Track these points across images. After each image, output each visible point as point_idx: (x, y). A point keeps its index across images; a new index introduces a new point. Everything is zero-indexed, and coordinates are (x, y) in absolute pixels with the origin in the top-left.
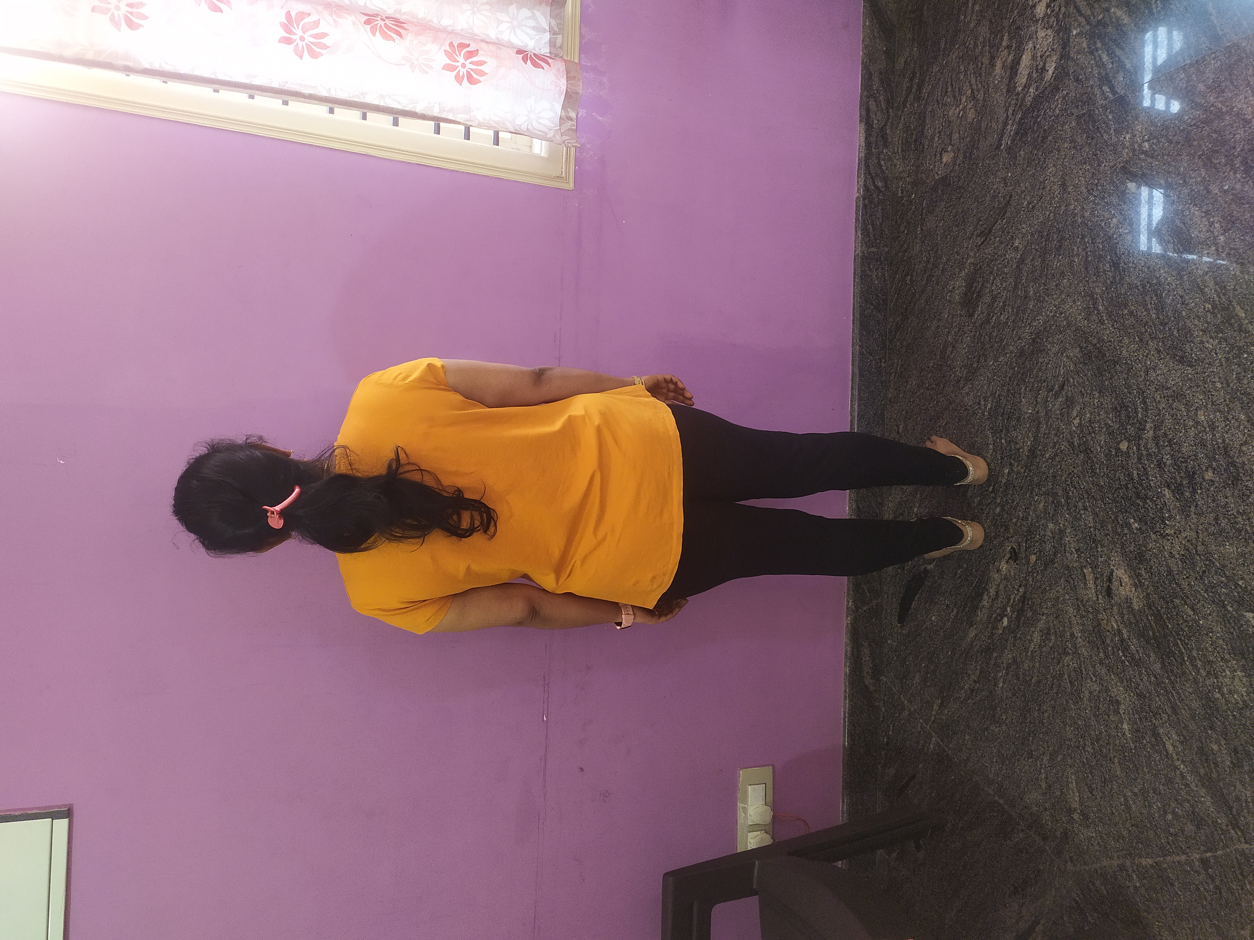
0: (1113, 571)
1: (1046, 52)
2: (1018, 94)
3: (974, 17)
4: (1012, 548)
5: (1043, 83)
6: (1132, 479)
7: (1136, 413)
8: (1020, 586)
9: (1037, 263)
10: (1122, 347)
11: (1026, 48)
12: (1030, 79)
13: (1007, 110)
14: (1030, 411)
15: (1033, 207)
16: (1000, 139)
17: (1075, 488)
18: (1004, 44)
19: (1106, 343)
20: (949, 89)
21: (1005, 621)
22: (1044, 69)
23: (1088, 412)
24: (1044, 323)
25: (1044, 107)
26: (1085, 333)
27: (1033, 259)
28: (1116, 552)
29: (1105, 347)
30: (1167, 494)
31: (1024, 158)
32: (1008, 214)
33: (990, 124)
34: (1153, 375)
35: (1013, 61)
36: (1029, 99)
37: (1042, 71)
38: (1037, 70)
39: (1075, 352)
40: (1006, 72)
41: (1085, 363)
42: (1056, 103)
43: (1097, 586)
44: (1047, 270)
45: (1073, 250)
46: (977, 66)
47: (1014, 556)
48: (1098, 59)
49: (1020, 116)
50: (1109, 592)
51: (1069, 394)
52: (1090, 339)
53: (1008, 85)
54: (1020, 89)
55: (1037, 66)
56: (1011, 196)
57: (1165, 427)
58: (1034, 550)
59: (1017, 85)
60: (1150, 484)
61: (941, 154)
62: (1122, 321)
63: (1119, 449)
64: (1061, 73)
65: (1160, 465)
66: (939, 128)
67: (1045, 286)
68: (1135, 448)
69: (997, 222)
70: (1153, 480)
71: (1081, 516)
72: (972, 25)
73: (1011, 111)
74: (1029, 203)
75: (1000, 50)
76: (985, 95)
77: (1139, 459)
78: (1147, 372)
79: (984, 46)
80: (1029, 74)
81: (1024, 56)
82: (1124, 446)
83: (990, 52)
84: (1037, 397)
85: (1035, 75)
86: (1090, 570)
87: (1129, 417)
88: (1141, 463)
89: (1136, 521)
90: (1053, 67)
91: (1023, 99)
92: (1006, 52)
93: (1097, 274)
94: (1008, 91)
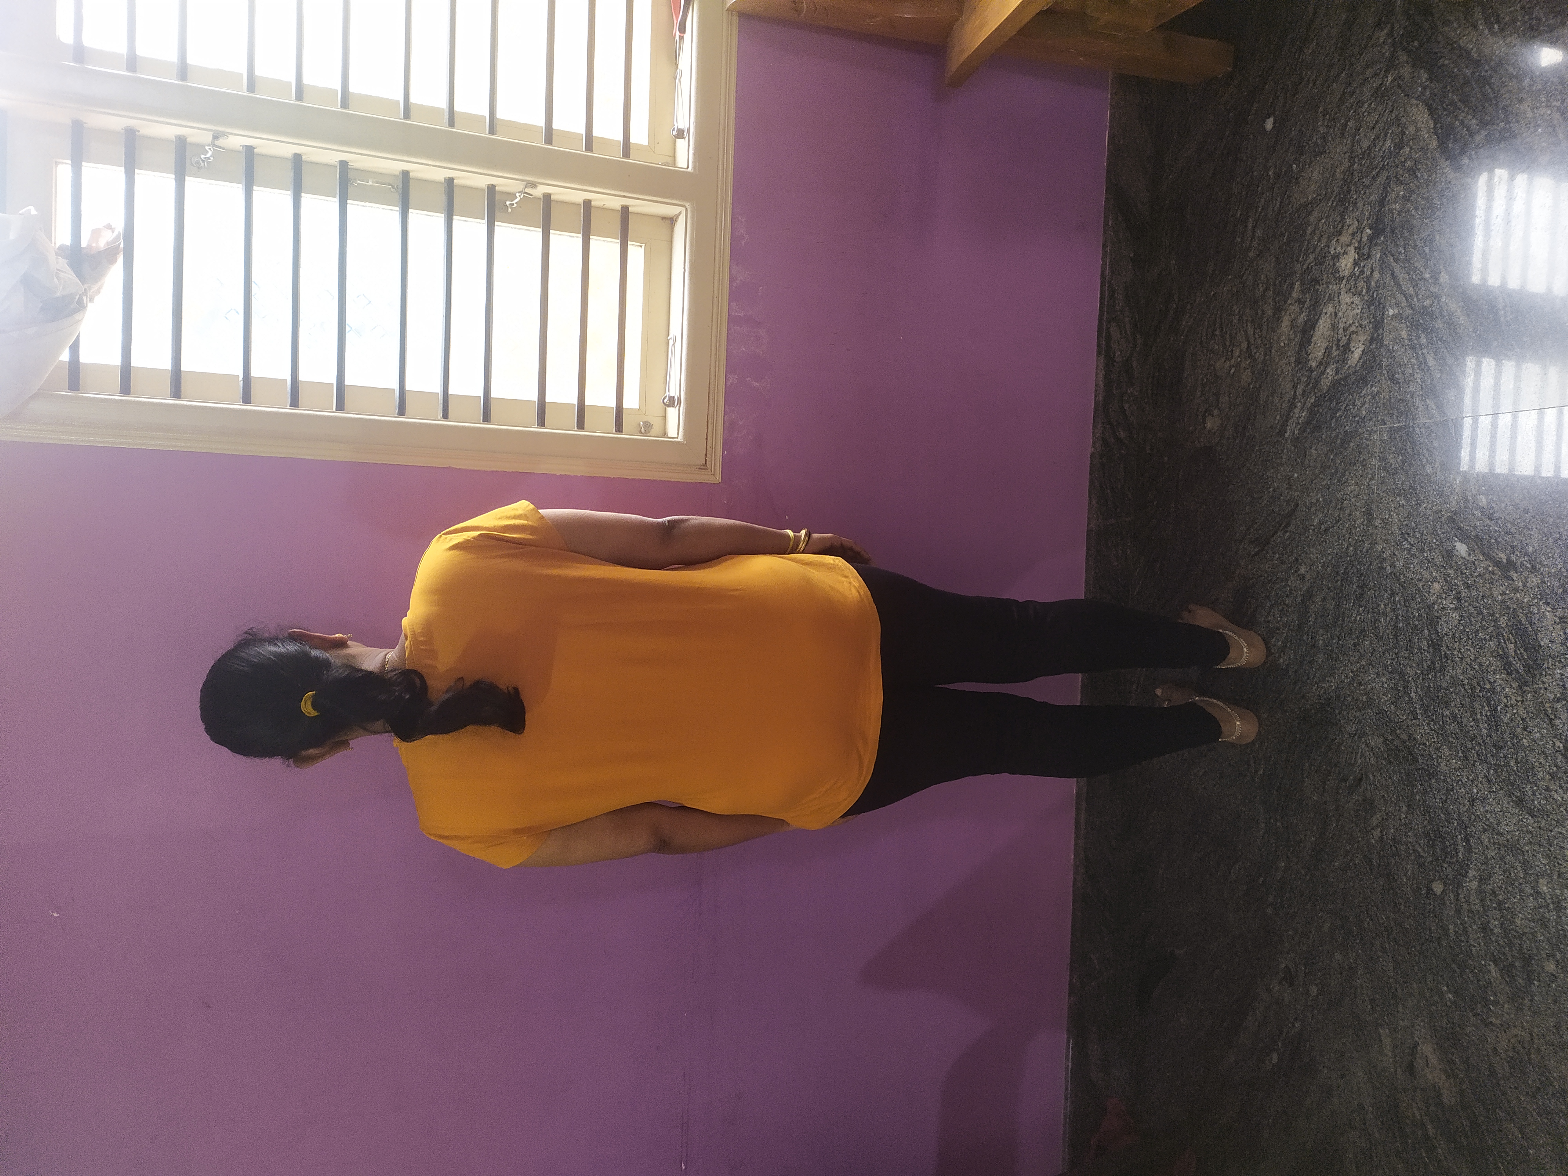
0: (1416, 1045)
1: (1350, 325)
2: (1311, 370)
3: (1255, 244)
4: (1287, 967)
5: (1347, 367)
6: (1447, 934)
7: (1456, 850)
8: (1296, 1019)
9: (1331, 605)
10: (1441, 757)
11: (1324, 311)
12: (1328, 355)
13: (1295, 387)
14: (1315, 798)
15: (1327, 530)
16: (1284, 425)
17: (1372, 919)
18: (1295, 295)
19: (1420, 745)
20: (1217, 333)
21: (1275, 1058)
22: (1346, 349)
23: (1391, 826)
24: (1337, 688)
25: (1345, 400)
26: (1391, 721)
27: (1324, 599)
28: (1422, 1021)
29: (1417, 748)
30: (1493, 970)
31: (1316, 460)
32: (1292, 528)
33: (1271, 398)
34: (1480, 809)
35: (1306, 323)
36: (1326, 383)
37: (1345, 350)
38: (1338, 345)
39: (1376, 741)
40: (1295, 332)
41: (1390, 762)
42: (1362, 400)
43: (1395, 1055)
44: (1343, 620)
45: (1379, 605)
46: (1257, 314)
47: (1289, 978)
48: (1421, 359)
49: (1312, 401)
50: (1411, 1068)
51: (1368, 795)
52: (1398, 732)
53: (1299, 352)
54: (1314, 364)
55: (1339, 340)
56: (1297, 505)
57: (1494, 883)
58: (1315, 980)
59: (1310, 357)
60: (1471, 950)
61: (1204, 415)
62: (1441, 723)
63: (1432, 890)
64: (1371, 361)
65: (1485, 929)
66: (1203, 380)
67: (1340, 640)
68: (1452, 896)
69: (1276, 532)
70: (1474, 946)
71: (1378, 957)
72: (1251, 254)
73: (1300, 391)
74: (1321, 522)
75: (1289, 302)
76: (1265, 355)
77: (1458, 911)
78: (1473, 801)
79: (1266, 289)
80: (1327, 348)
81: (1321, 321)
82: (1438, 888)
83: (1274, 299)
84: (1324, 783)
85: (1335, 353)
86: (1387, 1031)
87: (1447, 853)
88: (1459, 918)
89: (1449, 991)
90: (1361, 349)
91: (1317, 381)
92: (1296, 308)
93: (1409, 648)
94: (1298, 362)
